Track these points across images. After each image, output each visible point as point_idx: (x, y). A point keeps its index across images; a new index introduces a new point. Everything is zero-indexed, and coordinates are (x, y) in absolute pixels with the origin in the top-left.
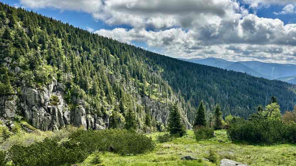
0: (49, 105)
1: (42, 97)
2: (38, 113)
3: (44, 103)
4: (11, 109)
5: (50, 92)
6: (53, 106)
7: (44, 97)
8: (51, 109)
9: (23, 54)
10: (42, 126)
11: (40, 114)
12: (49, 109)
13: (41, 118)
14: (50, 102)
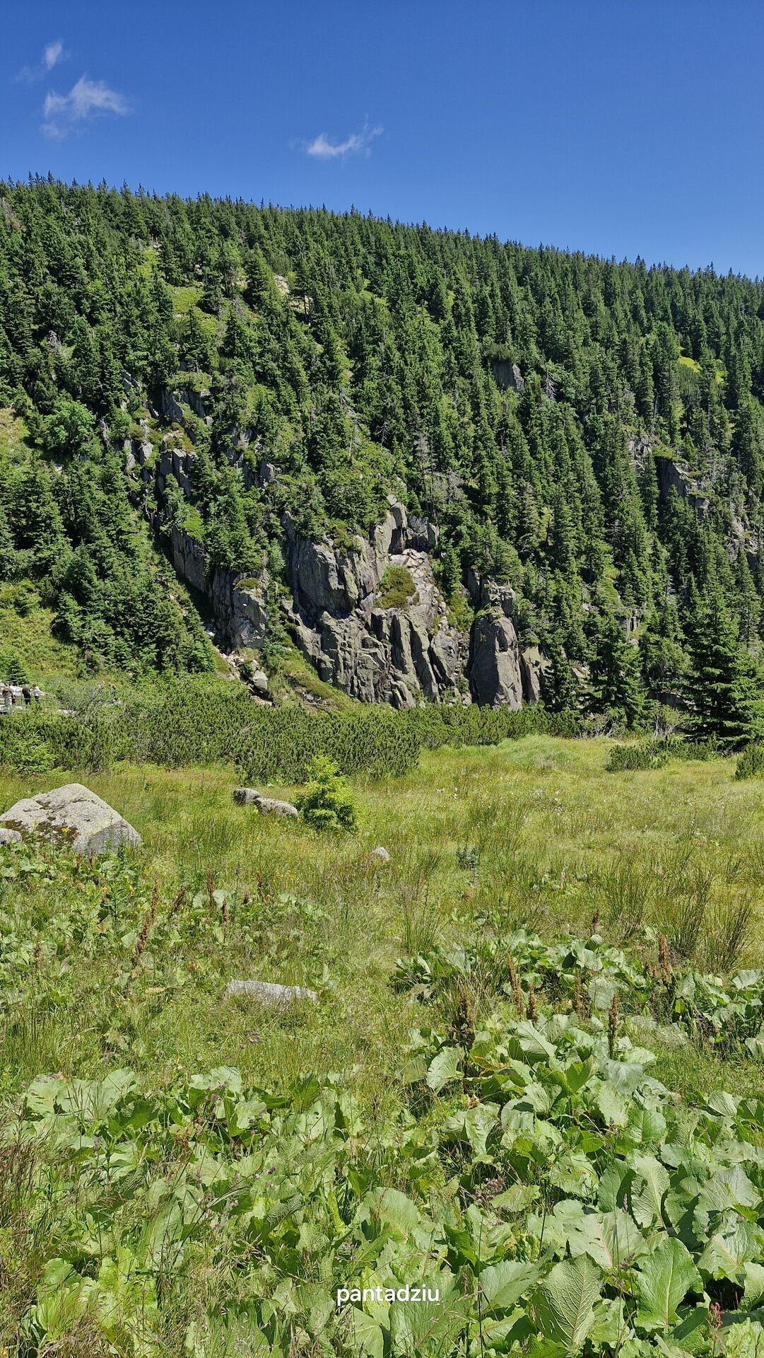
0: (377, 605)
1: (349, 575)
2: (337, 636)
3: (359, 600)
4: (253, 619)
5: (379, 555)
6: (392, 609)
7: (355, 575)
8: (384, 621)
9: (287, 412)
10: (356, 683)
11: (344, 639)
12: (377, 621)
13: (350, 653)
14: (380, 594)
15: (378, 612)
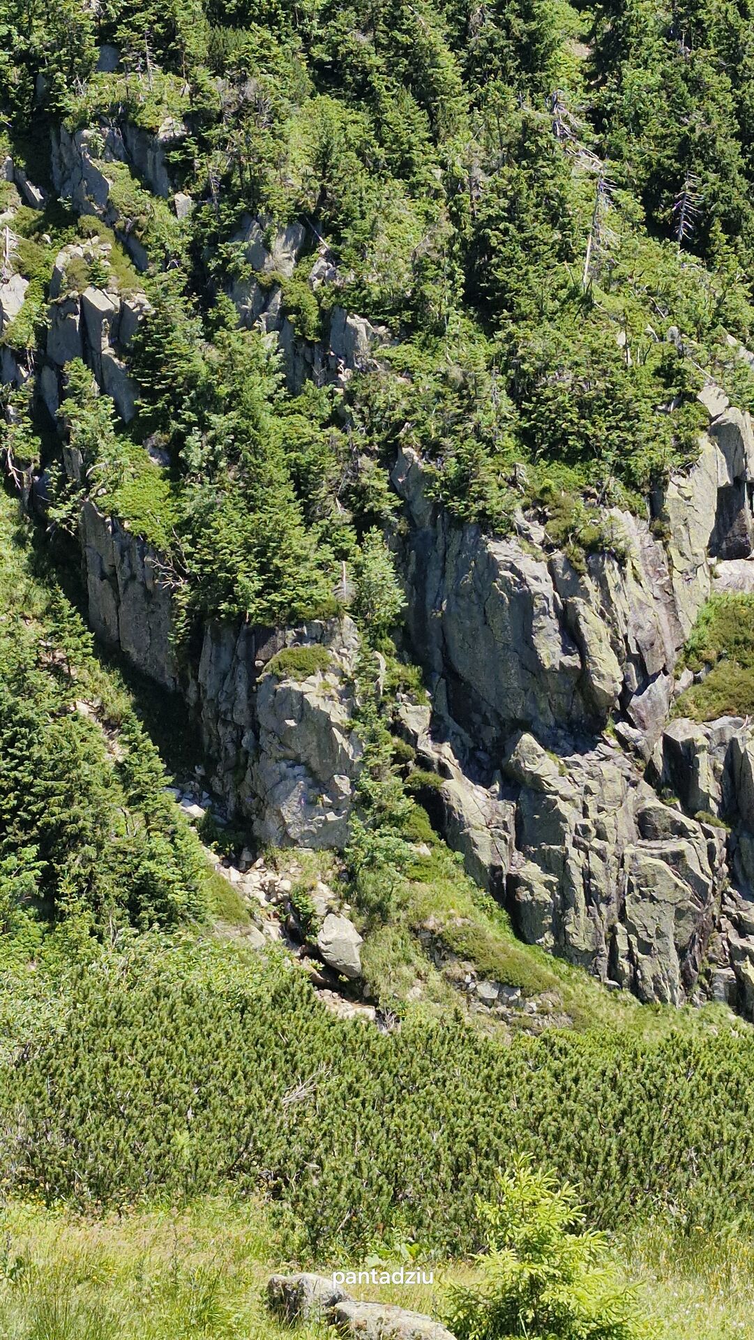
0: (681, 711)
1: (592, 626)
2: (563, 807)
3: (625, 696)
4: (314, 764)
5: (679, 563)
6: (725, 721)
7: (611, 623)
8: (703, 757)
9: (404, 169)
10: (622, 946)
11: (585, 814)
12: (681, 757)
13: (602, 855)
14: (687, 676)
15: (682, 731)
